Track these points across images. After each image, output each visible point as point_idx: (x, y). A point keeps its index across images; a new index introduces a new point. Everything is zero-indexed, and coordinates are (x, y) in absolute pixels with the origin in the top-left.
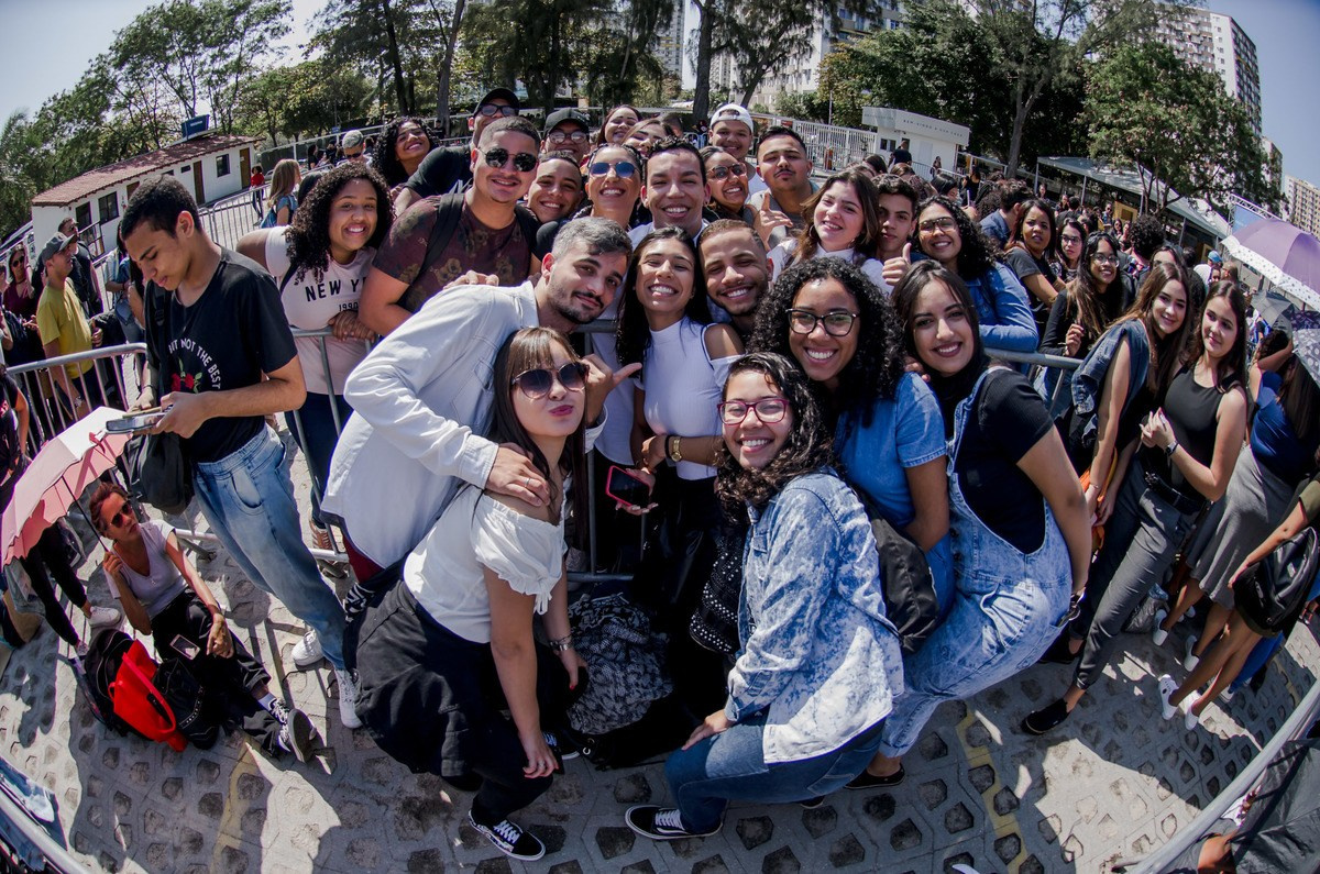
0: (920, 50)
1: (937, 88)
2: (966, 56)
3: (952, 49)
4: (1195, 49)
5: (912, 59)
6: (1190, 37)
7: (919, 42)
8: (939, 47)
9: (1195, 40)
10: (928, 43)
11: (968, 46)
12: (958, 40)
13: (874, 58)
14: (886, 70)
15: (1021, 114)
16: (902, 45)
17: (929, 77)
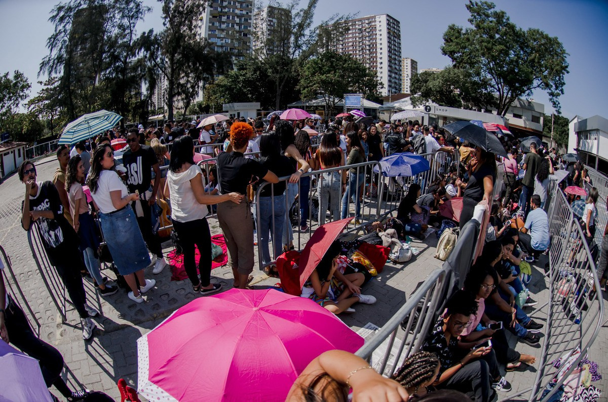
0: (241, 78)
1: (248, 90)
2: (258, 76)
3: (252, 75)
4: (367, 34)
5: (239, 82)
6: (365, 30)
7: (241, 75)
8: (248, 75)
9: (368, 30)
10: (244, 75)
11: (258, 73)
12: (255, 71)
13: (225, 86)
14: (229, 89)
15: (279, 92)
16: (235, 77)
17: (245, 88)
